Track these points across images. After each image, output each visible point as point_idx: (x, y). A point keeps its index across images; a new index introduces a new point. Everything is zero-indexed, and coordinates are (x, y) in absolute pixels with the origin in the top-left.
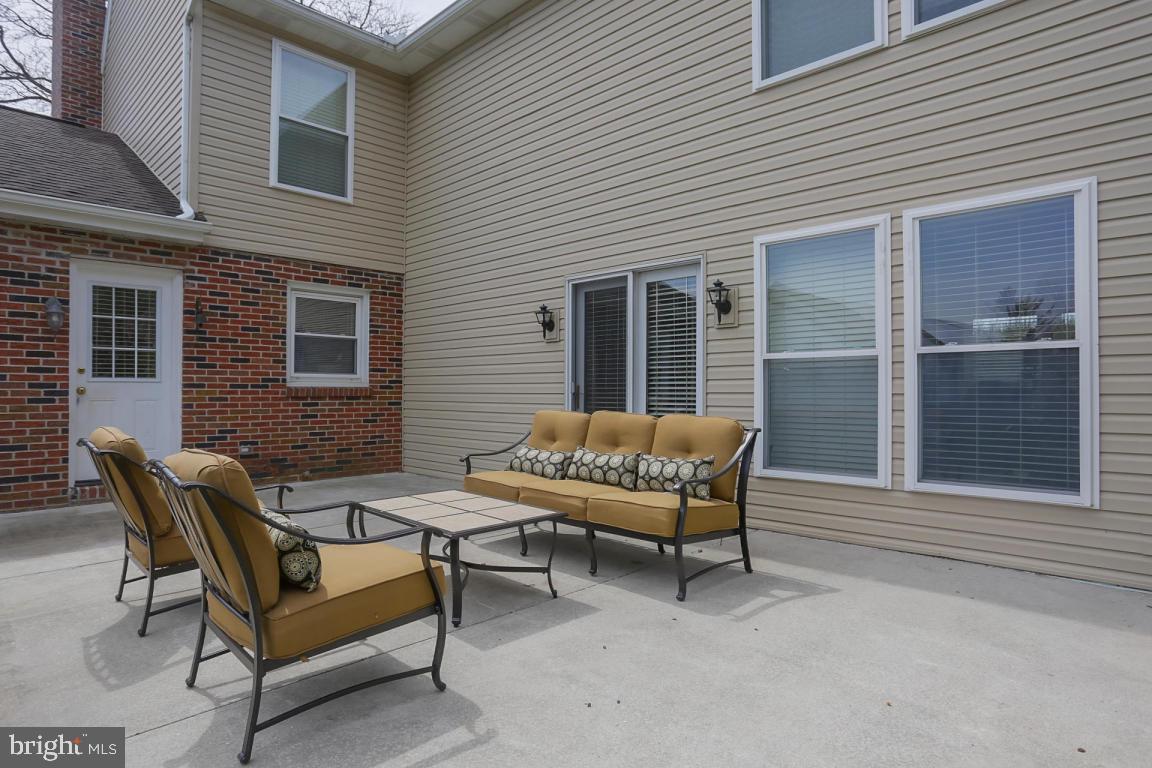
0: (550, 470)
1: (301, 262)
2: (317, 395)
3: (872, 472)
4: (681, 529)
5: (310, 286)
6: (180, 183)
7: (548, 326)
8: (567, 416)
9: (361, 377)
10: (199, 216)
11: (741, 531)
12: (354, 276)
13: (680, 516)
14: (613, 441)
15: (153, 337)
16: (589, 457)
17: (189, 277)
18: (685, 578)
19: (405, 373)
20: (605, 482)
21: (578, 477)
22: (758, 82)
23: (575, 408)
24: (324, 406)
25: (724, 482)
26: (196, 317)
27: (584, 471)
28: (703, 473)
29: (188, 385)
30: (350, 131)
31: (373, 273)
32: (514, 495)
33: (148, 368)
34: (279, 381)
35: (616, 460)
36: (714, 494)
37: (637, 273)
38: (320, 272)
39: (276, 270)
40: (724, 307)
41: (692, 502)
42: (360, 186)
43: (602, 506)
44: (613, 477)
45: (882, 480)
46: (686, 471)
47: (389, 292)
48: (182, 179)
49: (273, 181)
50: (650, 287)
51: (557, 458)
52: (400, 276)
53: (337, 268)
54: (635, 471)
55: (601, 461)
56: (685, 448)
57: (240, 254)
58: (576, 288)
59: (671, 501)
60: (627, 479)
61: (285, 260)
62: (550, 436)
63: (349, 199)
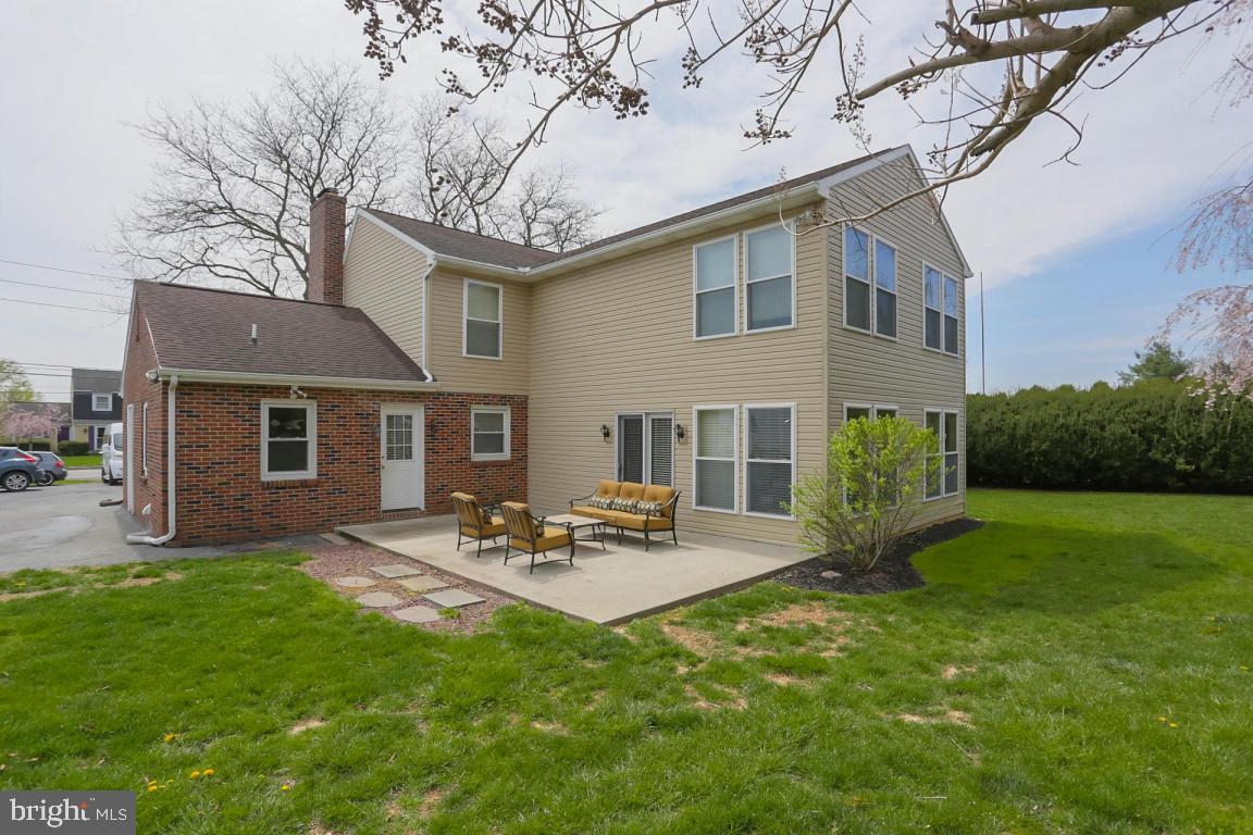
0: (605, 506)
1: (476, 395)
2: (485, 465)
3: (732, 507)
4: (647, 528)
5: (482, 406)
6: (422, 361)
7: (607, 435)
8: (614, 483)
9: (506, 455)
10: (434, 380)
11: (673, 529)
12: (503, 400)
13: (646, 522)
14: (630, 495)
15: (411, 438)
16: (620, 502)
17: (427, 408)
18: (648, 545)
19: (529, 451)
20: (626, 511)
21: (615, 509)
22: (695, 338)
23: (619, 481)
24: (489, 471)
25: (666, 511)
26: (431, 428)
27: (618, 507)
28: (658, 508)
29: (427, 463)
30: (500, 321)
31: (512, 397)
32: (591, 516)
33: (409, 456)
34: (468, 458)
35: (630, 503)
36: (662, 515)
37: (646, 414)
38: (486, 399)
39: (464, 401)
40: (681, 435)
41: (651, 518)
42: (506, 349)
43: (623, 520)
44: (628, 509)
45: (735, 512)
46: (652, 507)
47: (520, 406)
48: (423, 359)
49: (464, 354)
50: (653, 420)
51: (608, 501)
52: (526, 397)
53: (495, 396)
54: (636, 507)
55: (624, 503)
56: (654, 498)
57: (450, 394)
58: (620, 417)
59: (645, 517)
60: (633, 510)
61: (469, 395)
62: (606, 492)
63: (501, 358)
